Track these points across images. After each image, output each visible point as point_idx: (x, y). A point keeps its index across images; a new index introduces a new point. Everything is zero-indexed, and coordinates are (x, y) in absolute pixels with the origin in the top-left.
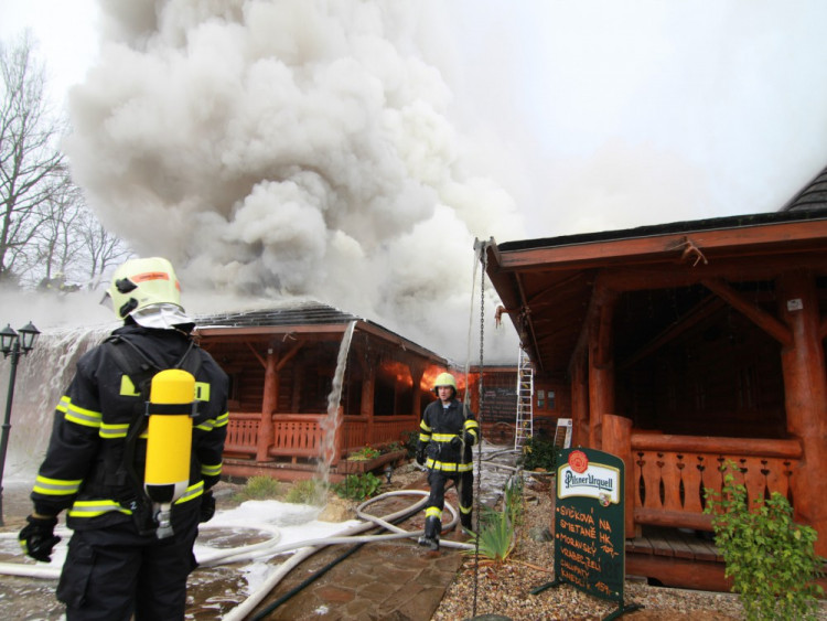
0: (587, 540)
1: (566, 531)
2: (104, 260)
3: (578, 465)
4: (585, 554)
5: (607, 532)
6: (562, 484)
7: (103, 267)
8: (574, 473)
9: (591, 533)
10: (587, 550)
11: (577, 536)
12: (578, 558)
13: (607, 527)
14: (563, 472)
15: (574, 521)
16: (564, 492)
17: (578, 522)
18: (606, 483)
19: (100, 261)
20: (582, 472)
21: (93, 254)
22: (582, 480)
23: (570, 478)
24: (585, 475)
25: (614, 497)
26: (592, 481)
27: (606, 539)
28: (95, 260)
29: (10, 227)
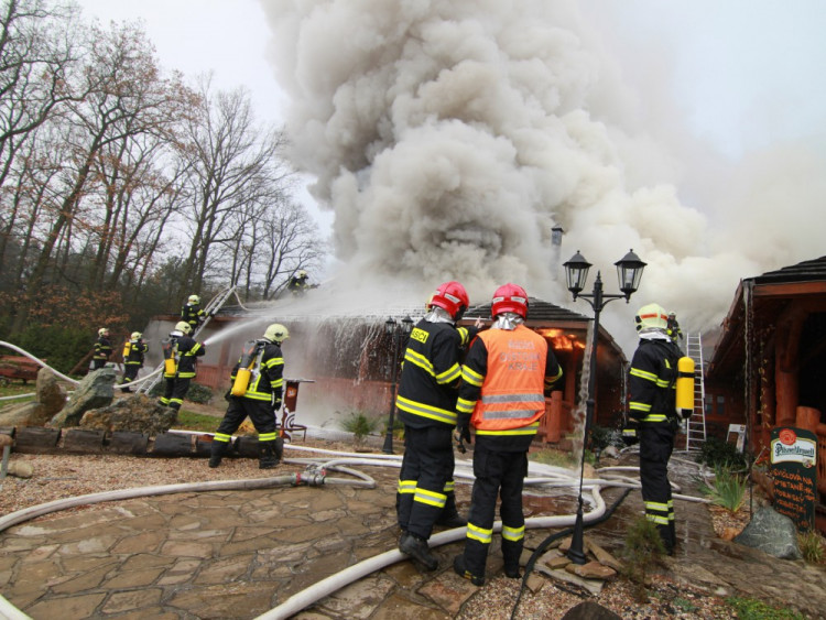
0: (797, 493)
1: (779, 487)
2: (282, 254)
3: (787, 439)
4: (795, 502)
5: (810, 486)
6: (774, 453)
7: (280, 260)
8: (783, 446)
9: (800, 487)
10: (797, 499)
11: (788, 490)
12: (790, 505)
13: (810, 482)
14: (774, 445)
15: (786, 480)
16: (776, 459)
17: (788, 480)
18: (808, 452)
19: (278, 255)
20: (791, 444)
21: (273, 247)
22: (791, 450)
23: (780, 449)
24: (792, 447)
25: (814, 461)
26: (799, 451)
27: (808, 490)
28: (274, 254)
29: (215, 222)
